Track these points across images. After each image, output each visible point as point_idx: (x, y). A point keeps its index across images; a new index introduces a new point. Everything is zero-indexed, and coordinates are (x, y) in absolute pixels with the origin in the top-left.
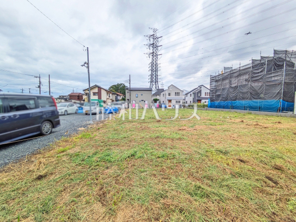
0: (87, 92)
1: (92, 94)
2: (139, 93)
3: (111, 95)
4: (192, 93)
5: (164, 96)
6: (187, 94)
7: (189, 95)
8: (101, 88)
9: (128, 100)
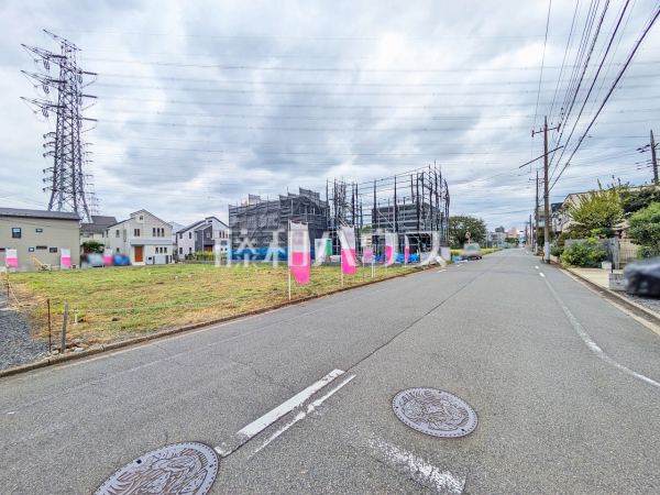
2: (28, 226)
4: (192, 231)
5: (121, 235)
6: (181, 233)
7: (186, 235)
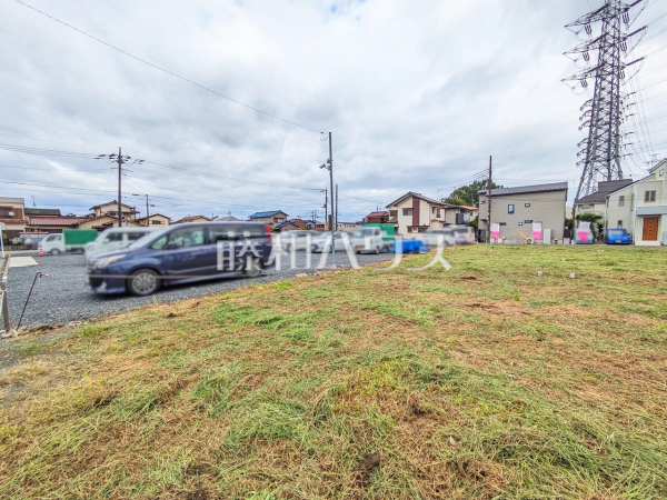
0: (394, 209)
1: (400, 213)
2: (519, 203)
3: (442, 212)
8: (419, 199)
9: (485, 221)
